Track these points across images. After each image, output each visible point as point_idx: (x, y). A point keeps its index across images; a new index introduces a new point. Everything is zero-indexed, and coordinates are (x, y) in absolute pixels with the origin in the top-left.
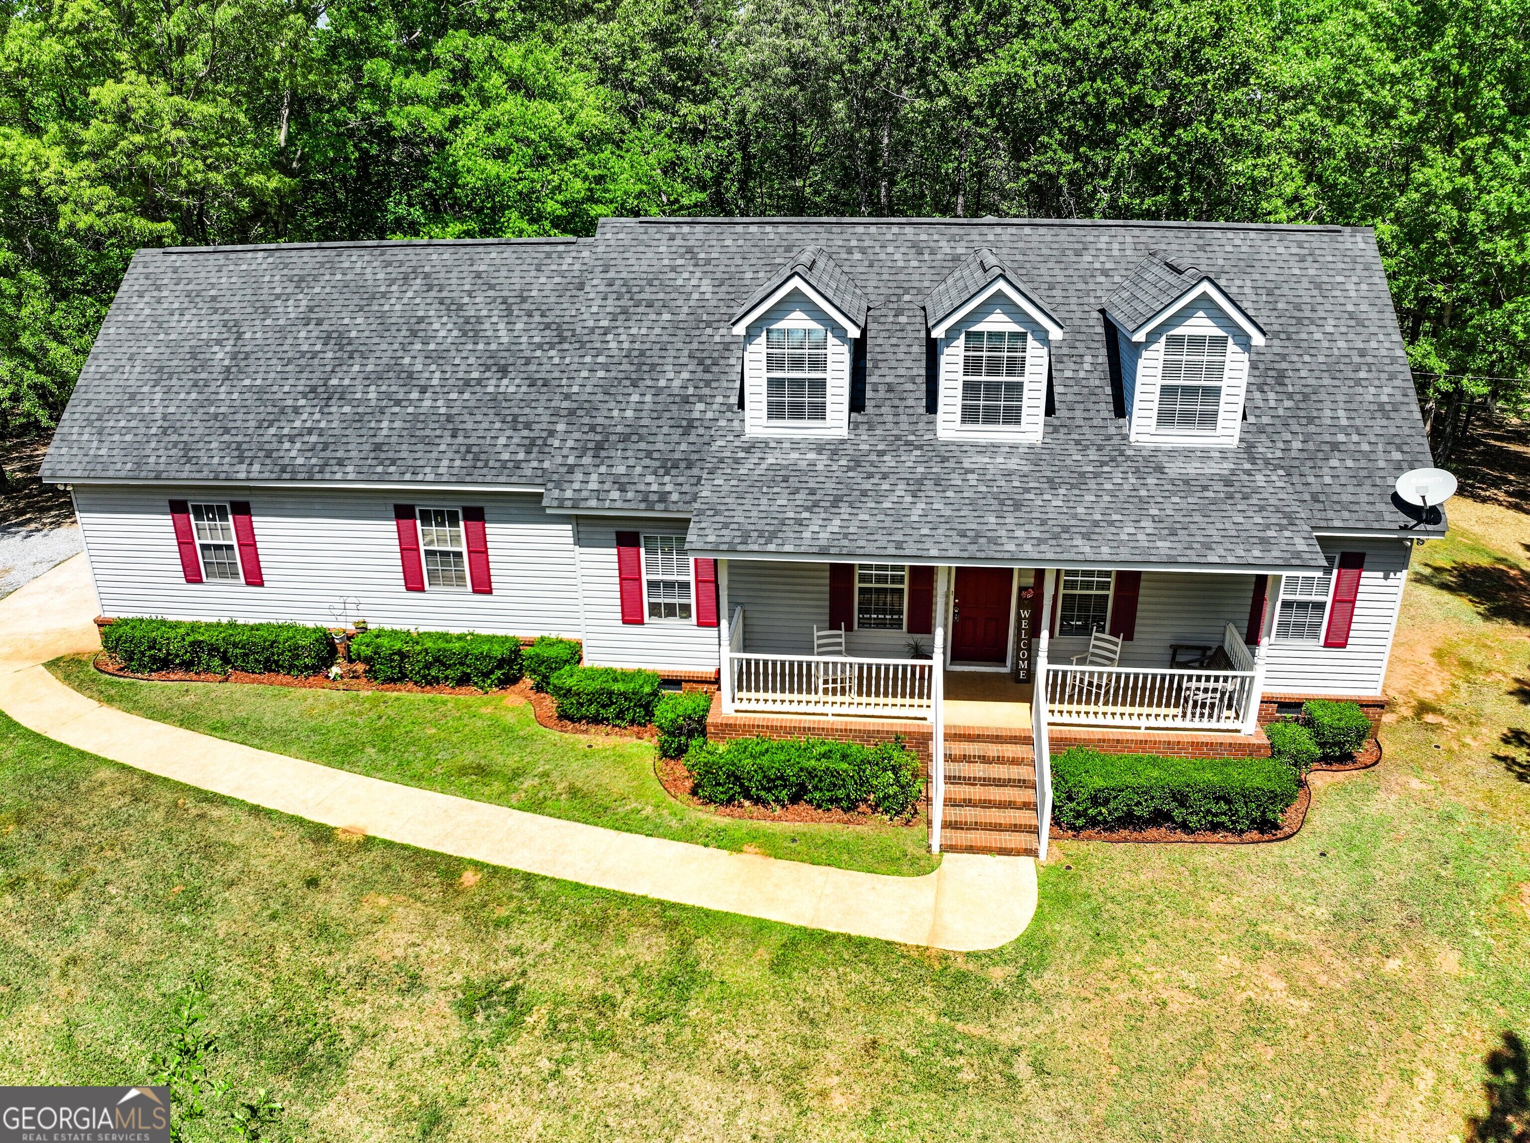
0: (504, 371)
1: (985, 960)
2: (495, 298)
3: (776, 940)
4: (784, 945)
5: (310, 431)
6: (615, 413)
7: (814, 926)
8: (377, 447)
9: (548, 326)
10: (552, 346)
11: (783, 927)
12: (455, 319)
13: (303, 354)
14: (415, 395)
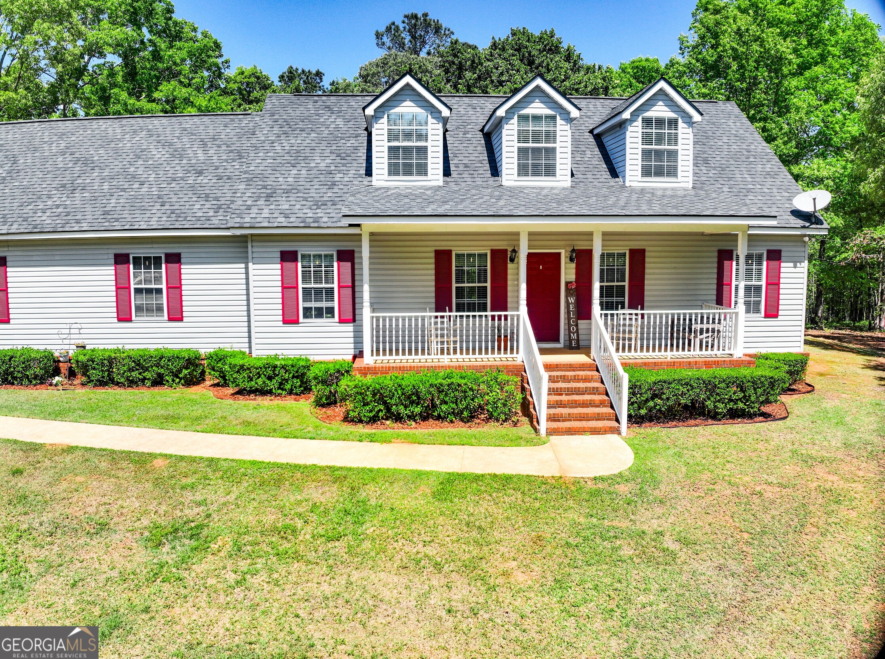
0: (200, 173)
1: (610, 481)
2: (196, 139)
3: (434, 483)
4: (441, 483)
5: (58, 207)
6: (281, 179)
7: (463, 471)
8: (106, 213)
9: (231, 151)
10: (234, 160)
11: (438, 474)
12: (167, 149)
13: (59, 169)
14: (136, 185)
